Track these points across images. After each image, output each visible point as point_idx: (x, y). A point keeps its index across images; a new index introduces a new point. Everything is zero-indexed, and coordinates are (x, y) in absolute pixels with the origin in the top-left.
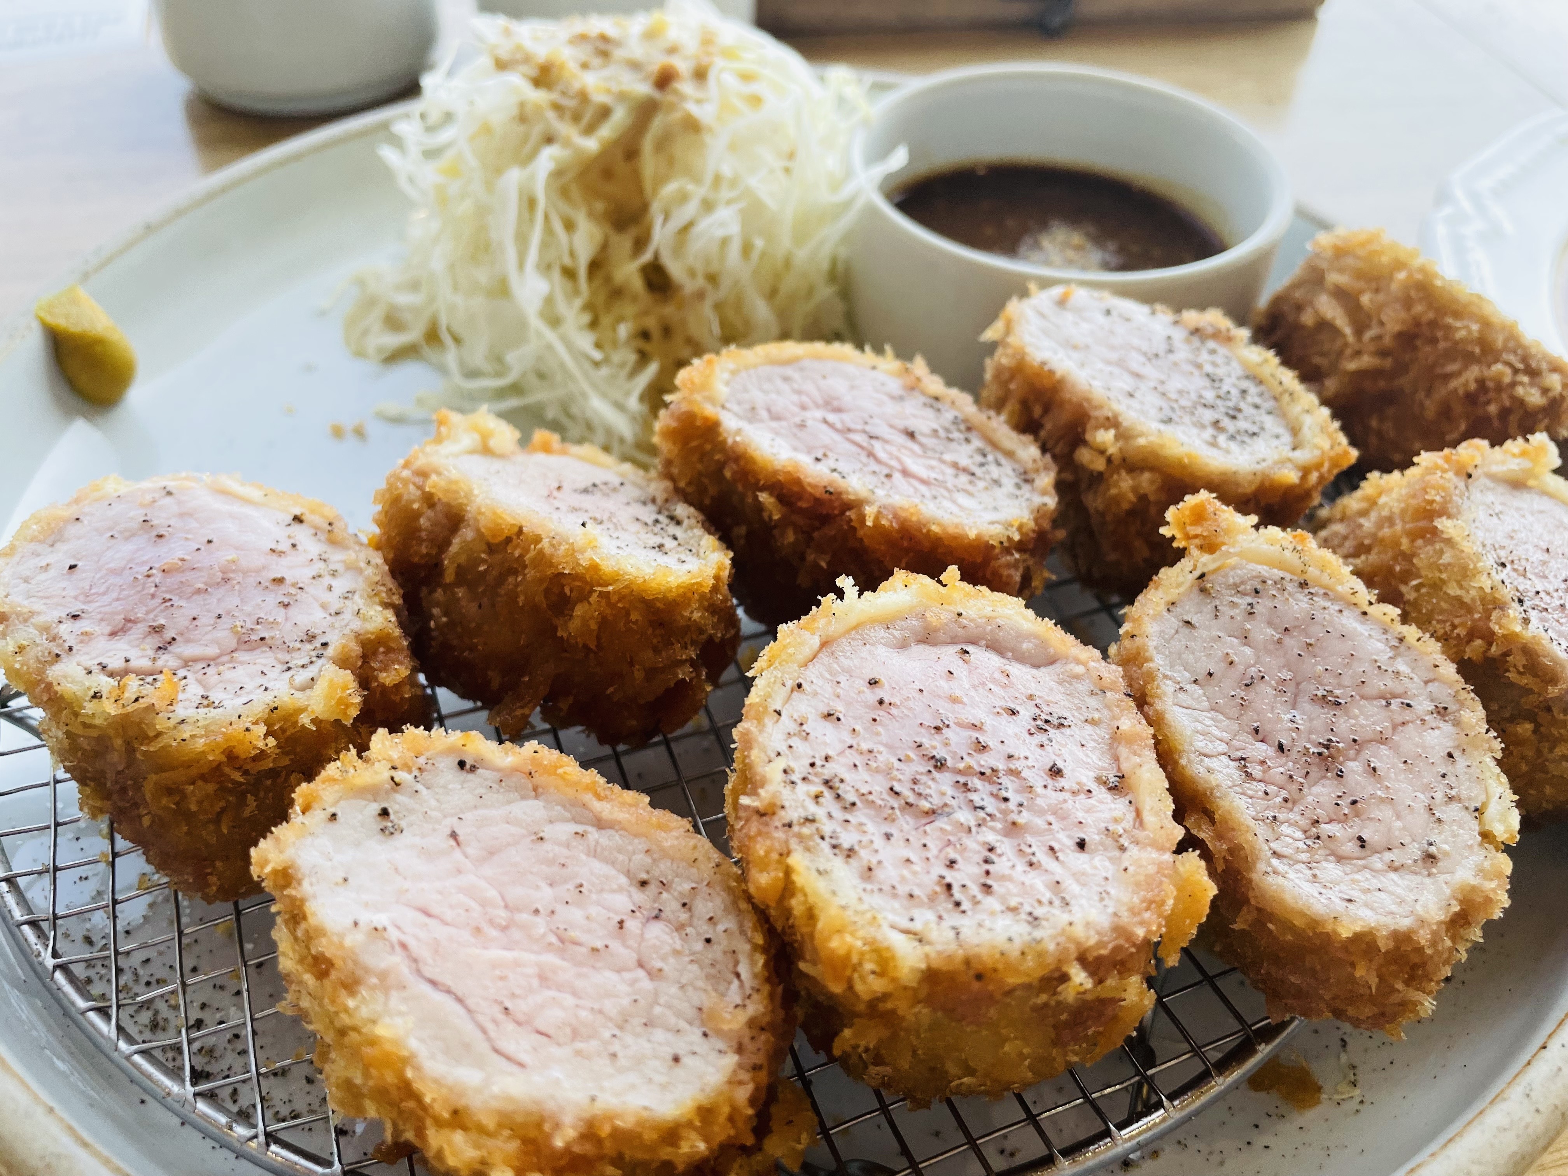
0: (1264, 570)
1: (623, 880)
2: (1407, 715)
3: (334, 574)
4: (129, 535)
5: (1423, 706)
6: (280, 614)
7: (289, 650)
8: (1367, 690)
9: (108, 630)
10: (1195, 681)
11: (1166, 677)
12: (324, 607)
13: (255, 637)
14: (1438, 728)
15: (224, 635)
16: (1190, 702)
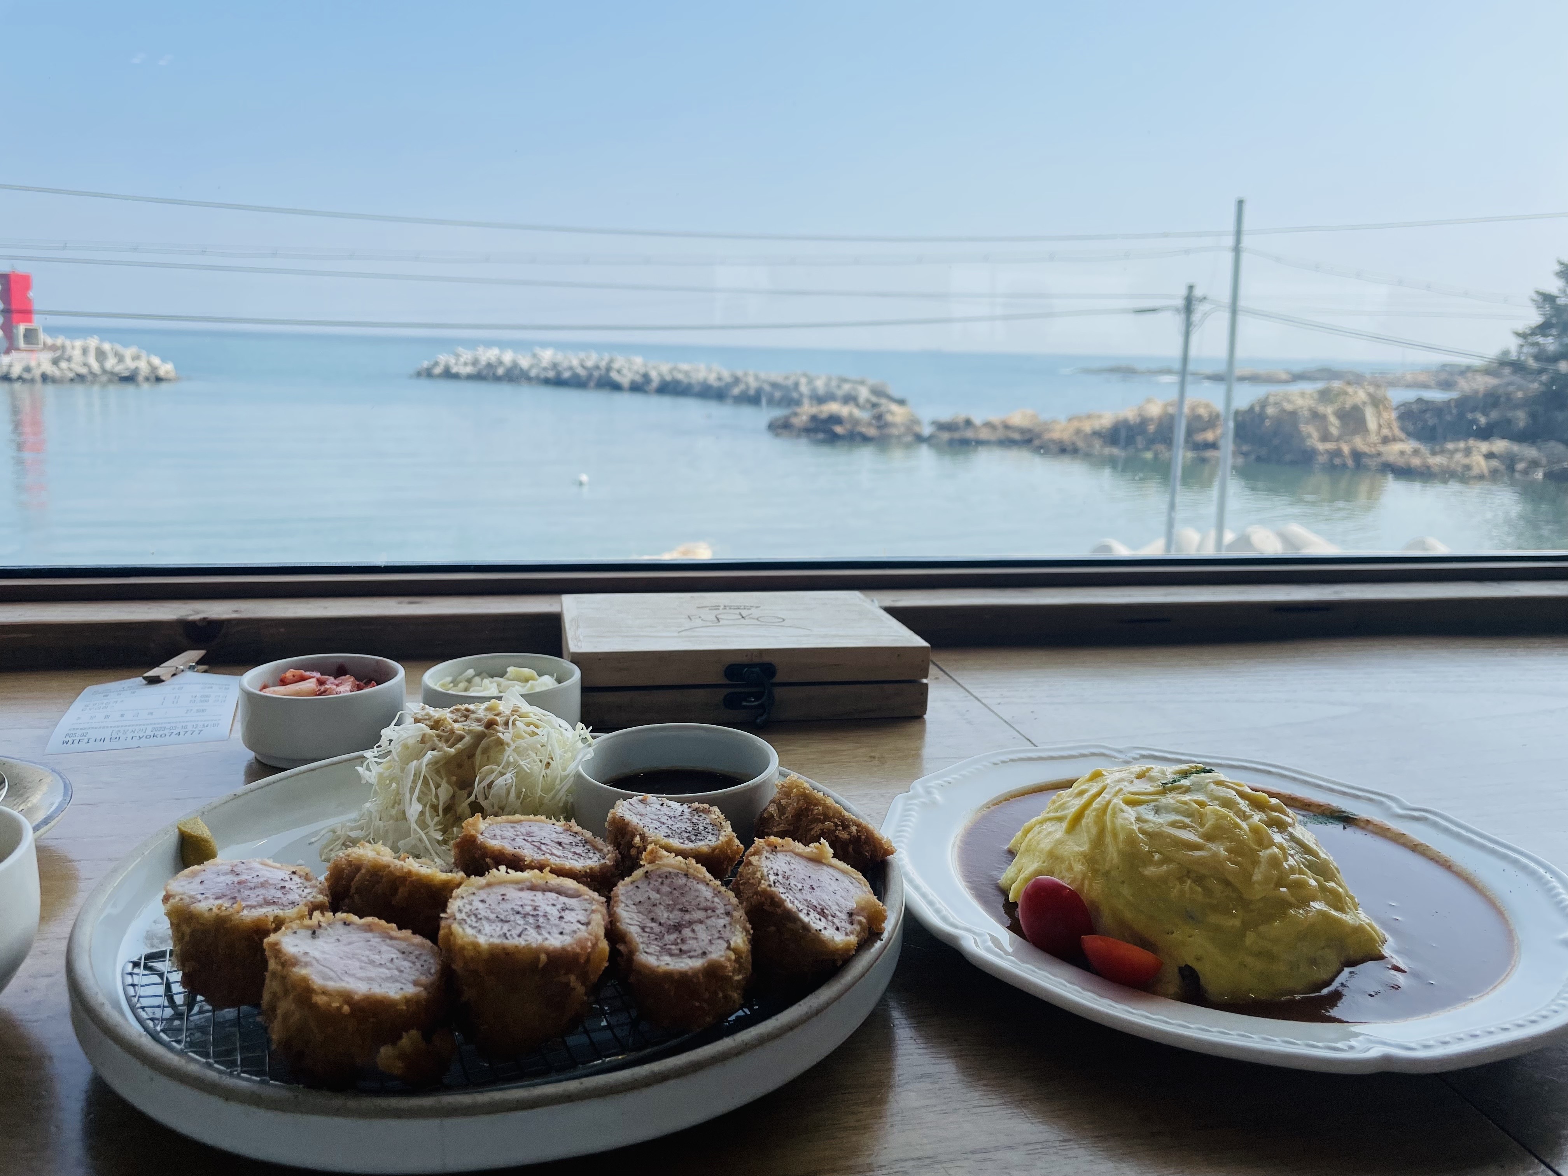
0: (671, 870)
1: (396, 952)
2: (713, 914)
3: (306, 888)
4: (225, 874)
5: (721, 910)
6: (282, 896)
7: (284, 906)
8: (699, 907)
9: (214, 897)
10: (634, 904)
11: (622, 902)
12: (300, 896)
13: (272, 901)
14: (724, 918)
15: (260, 899)
16: (630, 910)
